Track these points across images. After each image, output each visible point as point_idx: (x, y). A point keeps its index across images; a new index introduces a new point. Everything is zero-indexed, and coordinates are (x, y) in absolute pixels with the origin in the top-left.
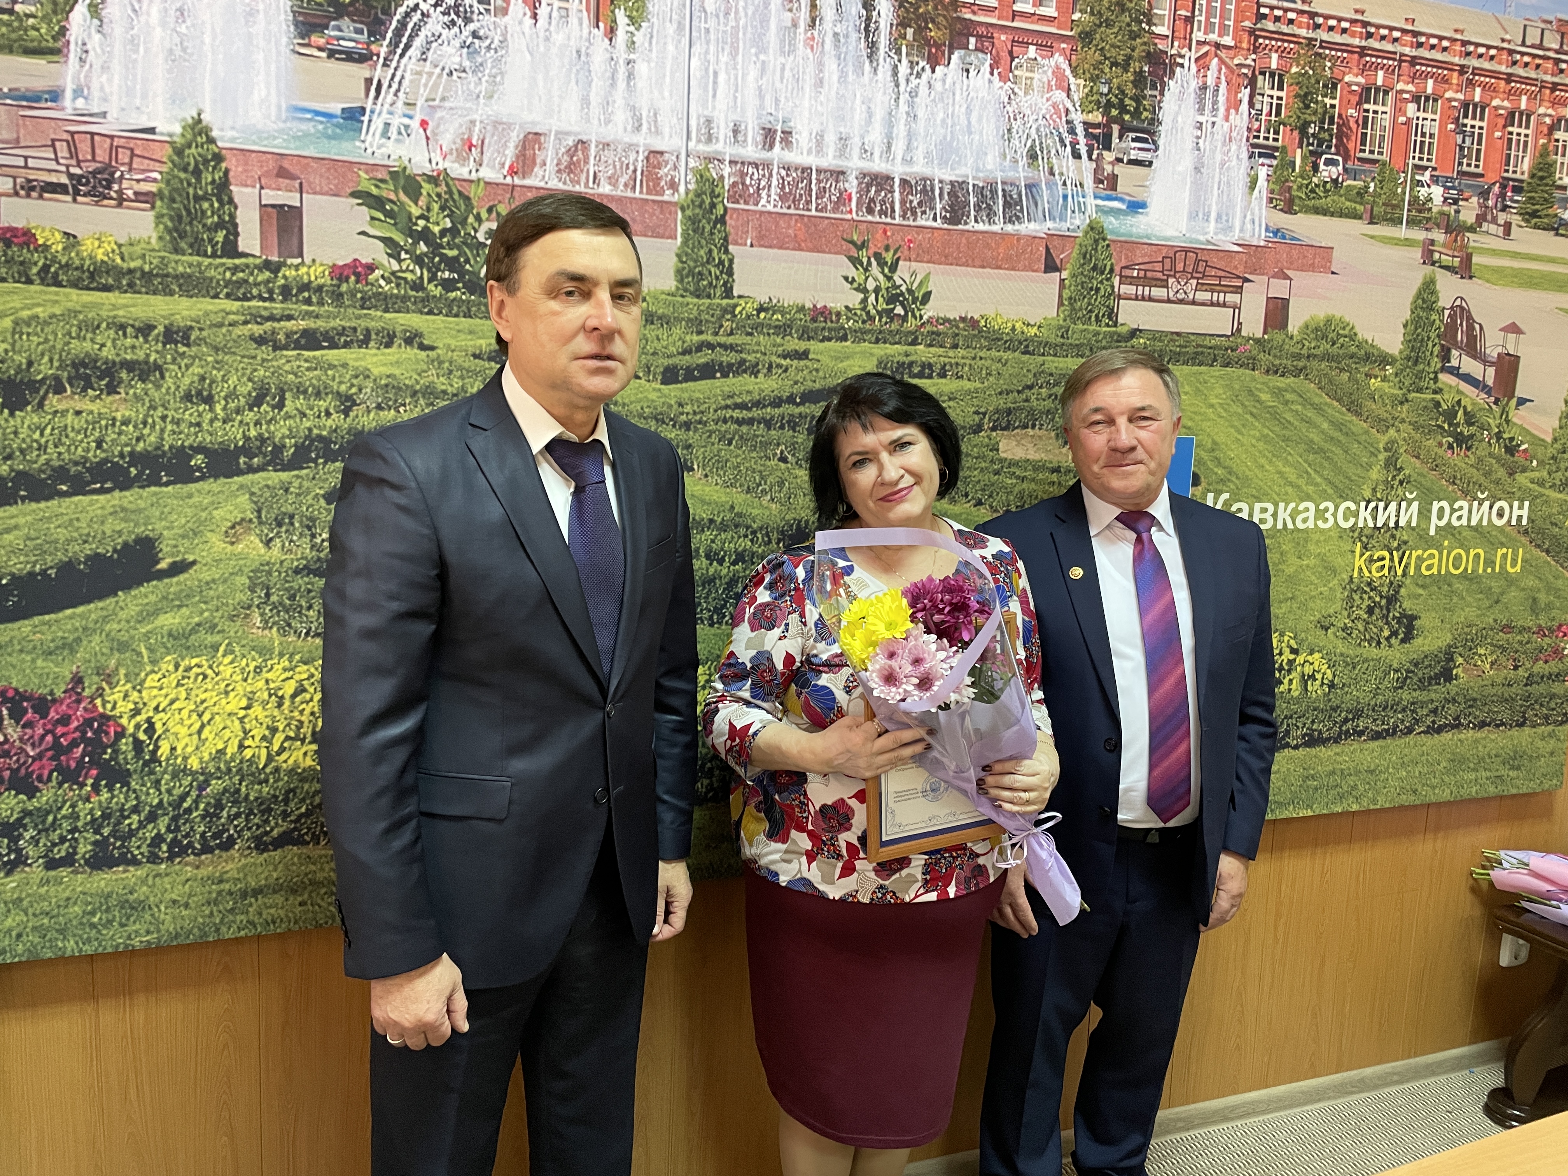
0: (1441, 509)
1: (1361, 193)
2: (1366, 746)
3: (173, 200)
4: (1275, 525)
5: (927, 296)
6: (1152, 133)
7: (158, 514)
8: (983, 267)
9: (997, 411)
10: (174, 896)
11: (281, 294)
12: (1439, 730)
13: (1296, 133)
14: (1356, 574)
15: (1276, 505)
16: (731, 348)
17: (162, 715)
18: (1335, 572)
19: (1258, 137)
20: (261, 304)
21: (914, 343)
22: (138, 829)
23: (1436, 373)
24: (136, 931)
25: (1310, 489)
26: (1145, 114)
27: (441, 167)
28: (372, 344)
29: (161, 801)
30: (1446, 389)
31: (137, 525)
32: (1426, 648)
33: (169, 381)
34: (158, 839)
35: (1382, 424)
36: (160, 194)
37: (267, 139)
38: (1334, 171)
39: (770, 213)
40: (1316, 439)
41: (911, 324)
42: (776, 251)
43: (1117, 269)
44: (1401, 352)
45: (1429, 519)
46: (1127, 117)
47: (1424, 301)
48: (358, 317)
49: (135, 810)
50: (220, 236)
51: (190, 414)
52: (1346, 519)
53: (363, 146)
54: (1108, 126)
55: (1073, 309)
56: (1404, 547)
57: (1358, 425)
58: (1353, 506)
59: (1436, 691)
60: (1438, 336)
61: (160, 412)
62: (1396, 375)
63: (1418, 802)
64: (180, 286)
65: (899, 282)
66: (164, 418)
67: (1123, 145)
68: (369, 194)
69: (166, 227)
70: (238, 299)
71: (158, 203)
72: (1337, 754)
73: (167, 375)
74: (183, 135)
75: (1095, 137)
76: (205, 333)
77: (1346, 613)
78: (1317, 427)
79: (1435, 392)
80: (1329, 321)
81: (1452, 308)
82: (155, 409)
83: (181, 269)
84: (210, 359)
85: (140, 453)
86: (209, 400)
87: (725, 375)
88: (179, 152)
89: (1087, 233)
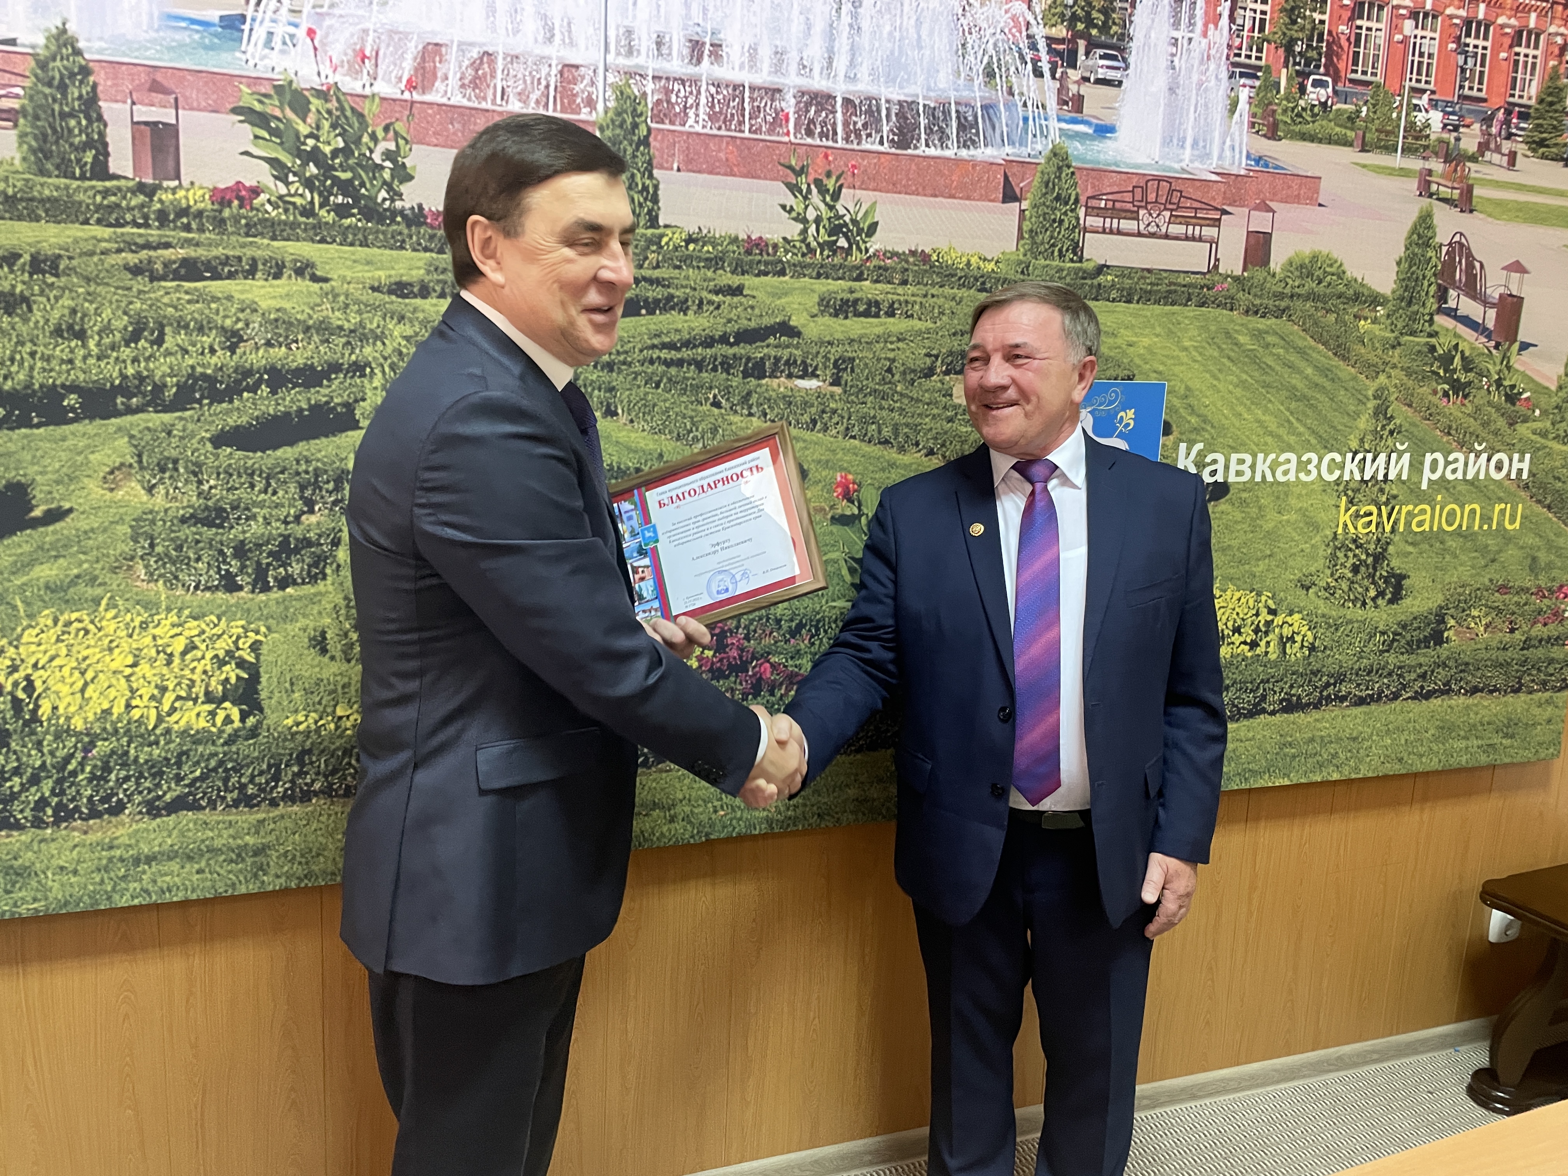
0: (1435, 462)
1: (1352, 118)
2: (1348, 712)
3: (37, 118)
4: (1253, 477)
5: (873, 227)
6: (1122, 50)
7: (29, 457)
8: (936, 196)
9: (951, 353)
10: (62, 863)
11: (157, 219)
12: (1428, 696)
13: (1281, 51)
14: (1340, 531)
15: (1254, 456)
16: (657, 282)
17: (42, 672)
18: (1317, 528)
19: (1239, 55)
20: (135, 230)
21: (859, 278)
22: (20, 792)
23: (1431, 315)
24: (22, 899)
25: (1292, 439)
26: (1115, 29)
27: (331, 80)
28: (259, 275)
29: (44, 763)
30: (1442, 333)
31: (7, 469)
32: (1415, 609)
33: (37, 315)
34: (42, 803)
35: (1373, 370)
36: (23, 112)
37: (138, 50)
38: (1323, 94)
39: (698, 134)
40: (1300, 385)
41: (856, 258)
42: (705, 176)
43: (1083, 199)
44: (1394, 292)
45: (1421, 472)
46: (1094, 32)
47: (1419, 235)
48: (243, 246)
49: (16, 772)
50: (89, 157)
51: (61, 351)
52: (1330, 471)
53: (244, 57)
54: (1073, 41)
55: (1034, 243)
56: (1393, 502)
57: (1346, 371)
58: (1338, 458)
59: (1425, 655)
60: (1435, 275)
61: (28, 347)
62: (1388, 316)
63: (1403, 771)
64: (47, 211)
65: (842, 211)
66: (33, 354)
67: (1090, 62)
68: (251, 110)
69: (30, 146)
70: (110, 225)
71: (21, 121)
72: (1317, 720)
73: (35, 307)
74: (47, 47)
75: (1059, 54)
76: (75, 262)
77: (1328, 572)
78: (1300, 372)
79: (1430, 335)
80: (1315, 258)
81: (1450, 244)
82: (23, 344)
83: (47, 192)
84: (81, 290)
85: (8, 392)
86: (81, 335)
87: (651, 312)
88: (43, 65)
89: (1049, 159)
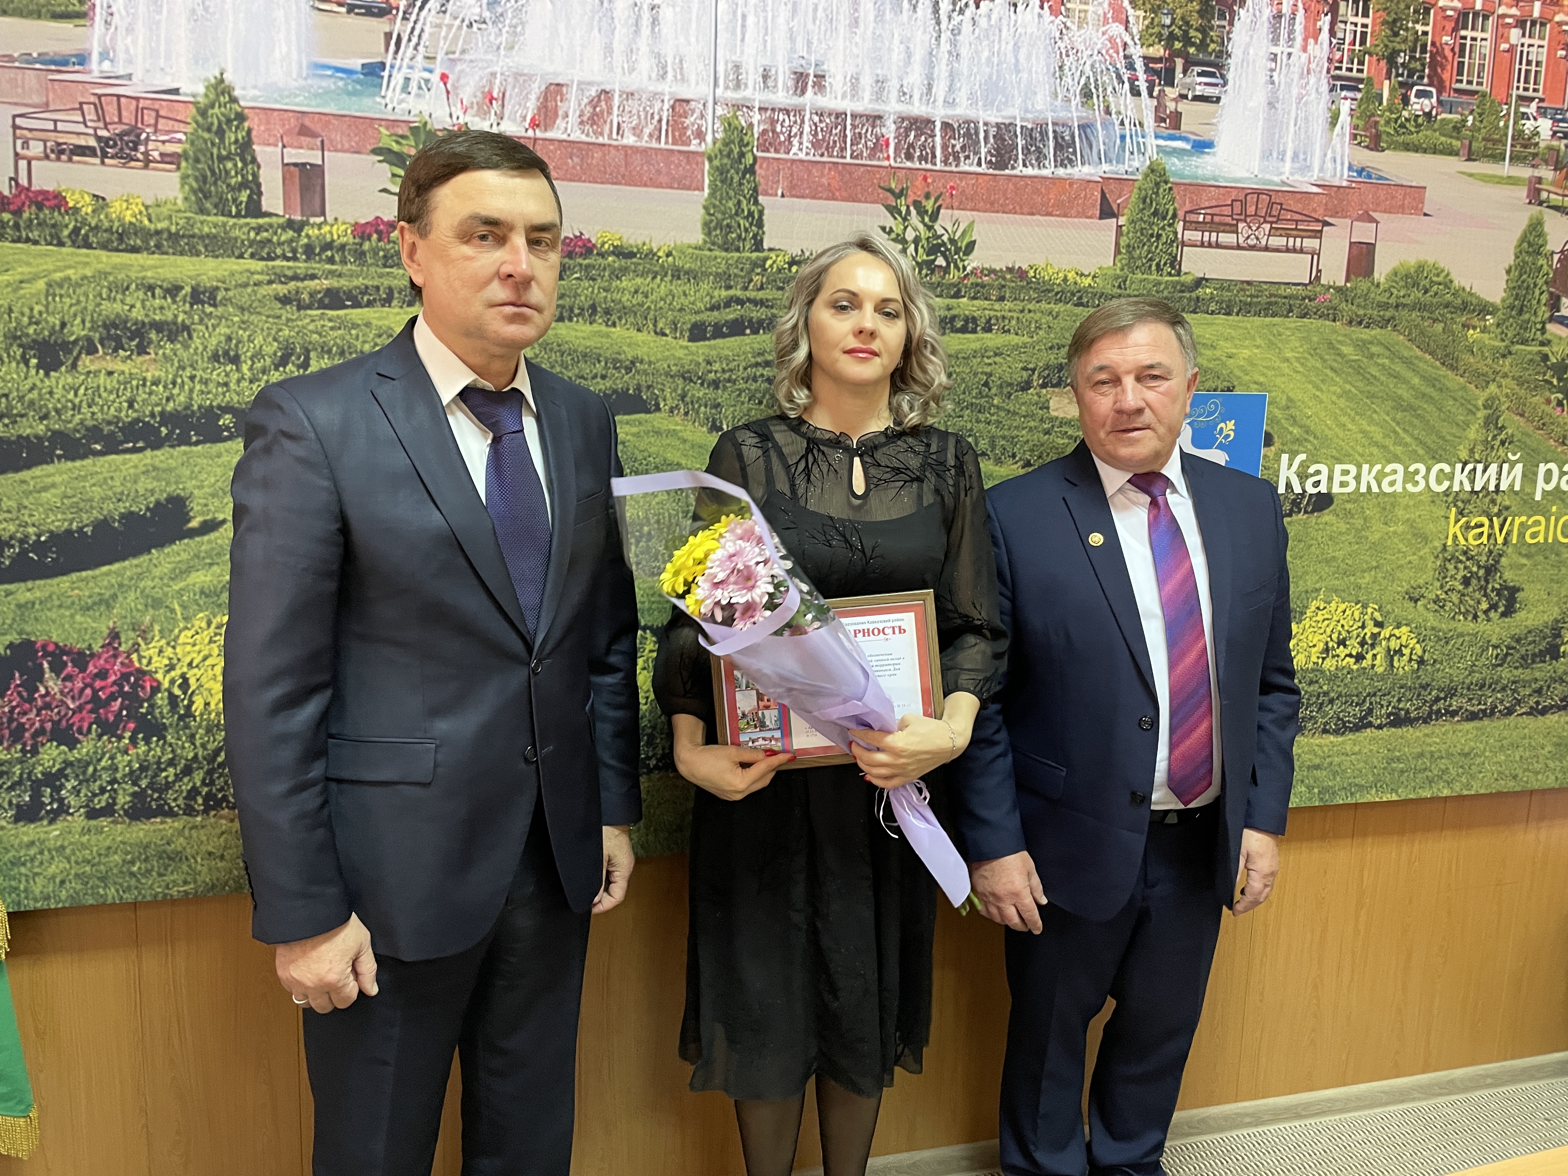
0: (1549, 472)
1: (1458, 128)
2: (1460, 727)
3: (197, 161)
4: (1358, 488)
5: (971, 246)
6: (1220, 67)
7: (188, 473)
8: (1033, 214)
9: (1047, 367)
10: (210, 849)
11: (305, 253)
12: (1544, 712)
13: (1383, 63)
14: (1450, 542)
15: (1359, 467)
16: (761, 303)
17: (196, 670)
18: (1426, 539)
19: (1340, 68)
20: (285, 263)
21: (957, 295)
22: (174, 782)
23: (1544, 323)
24: (174, 881)
25: (1399, 450)
26: (1212, 46)
27: (461, 121)
28: (395, 303)
29: (196, 755)
30: (1555, 341)
31: (168, 483)
32: (1529, 623)
33: (197, 342)
34: (193, 793)
35: (1482, 379)
36: (185, 155)
37: (288, 97)
38: (1427, 104)
39: (802, 161)
40: (1406, 395)
41: (954, 275)
42: (808, 201)
43: (1181, 214)
44: (1503, 301)
45: (1535, 482)
46: (1192, 50)
47: (1530, 245)
48: (381, 276)
49: (171, 763)
50: (244, 196)
51: (217, 375)
52: (1439, 482)
53: (383, 102)
54: (1170, 60)
55: (1132, 257)
56: (1505, 513)
57: (1453, 380)
58: (1447, 468)
59: (1540, 670)
60: (1546, 283)
61: (188, 372)
62: (1498, 325)
63: (1518, 789)
64: (206, 247)
65: (940, 231)
66: (192, 378)
67: (1188, 80)
68: (390, 151)
69: (191, 187)
70: (262, 259)
71: (184, 164)
72: (1426, 735)
73: (195, 335)
74: (206, 95)
75: (1157, 73)
76: (231, 294)
77: (1438, 584)
78: (1406, 382)
79: (1542, 344)
80: (1420, 268)
81: (1562, 252)
82: (184, 369)
83: (206, 229)
84: (236, 319)
85: (170, 413)
86: (235, 360)
87: (755, 332)
88: (203, 113)
89: (1146, 176)
